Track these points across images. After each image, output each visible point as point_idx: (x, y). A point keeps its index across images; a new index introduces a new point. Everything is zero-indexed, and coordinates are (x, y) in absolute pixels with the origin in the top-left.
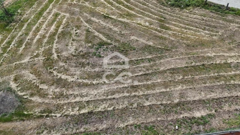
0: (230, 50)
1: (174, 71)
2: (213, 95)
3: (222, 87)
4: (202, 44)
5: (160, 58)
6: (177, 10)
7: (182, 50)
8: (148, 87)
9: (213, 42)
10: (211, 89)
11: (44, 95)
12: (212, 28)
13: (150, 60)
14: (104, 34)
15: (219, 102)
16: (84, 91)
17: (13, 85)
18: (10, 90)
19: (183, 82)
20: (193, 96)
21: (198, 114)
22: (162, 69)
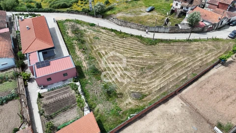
0: (179, 56)
1: (170, 69)
2: (184, 72)
3: (185, 69)
4: (171, 57)
5: (163, 66)
6: (153, 46)
7: (167, 61)
8: (167, 76)
9: (173, 55)
10: (182, 70)
11: (144, 89)
12: (169, 50)
13: (161, 68)
14: (139, 65)
15: (186, 73)
16: (153, 84)
17: (132, 91)
18: (133, 92)
19: (175, 71)
20: (180, 74)
21: (184, 78)
22: (167, 70)
